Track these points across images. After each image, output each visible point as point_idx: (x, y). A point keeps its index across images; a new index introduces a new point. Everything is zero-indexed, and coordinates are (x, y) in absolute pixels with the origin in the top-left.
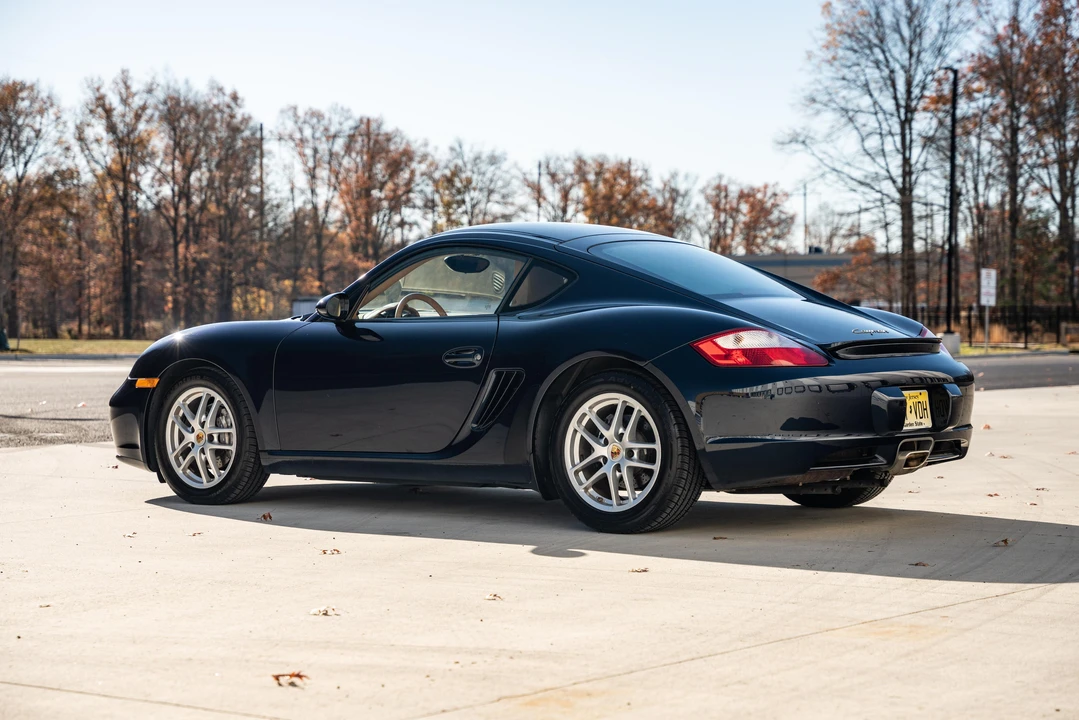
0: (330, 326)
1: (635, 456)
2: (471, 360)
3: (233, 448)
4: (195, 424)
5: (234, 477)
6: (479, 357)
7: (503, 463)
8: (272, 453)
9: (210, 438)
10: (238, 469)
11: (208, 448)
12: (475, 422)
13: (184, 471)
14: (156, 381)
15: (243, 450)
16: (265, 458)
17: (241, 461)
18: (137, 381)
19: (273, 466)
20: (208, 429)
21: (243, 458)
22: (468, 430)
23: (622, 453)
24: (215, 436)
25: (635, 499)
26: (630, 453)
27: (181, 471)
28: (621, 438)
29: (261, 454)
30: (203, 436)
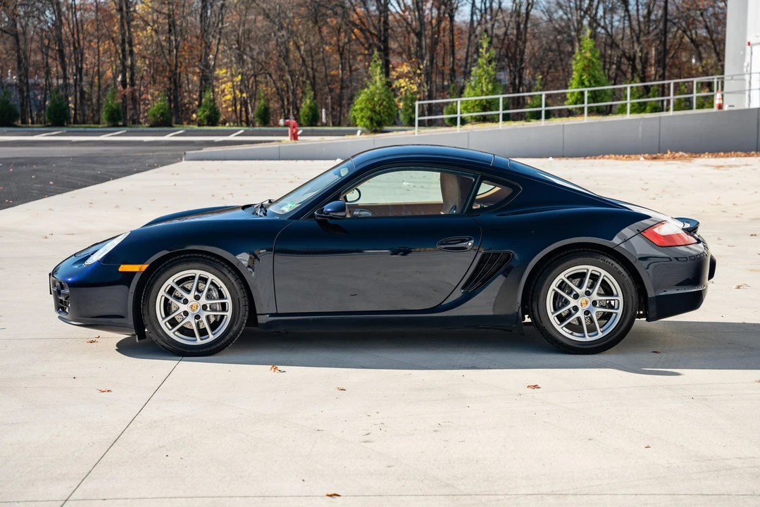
1: (598, 305)
2: (463, 245)
3: (228, 314)
4: (190, 297)
5: (231, 334)
6: (470, 244)
7: (491, 313)
9: (204, 307)
10: (235, 328)
11: (204, 315)
12: (463, 288)
13: (174, 333)
14: (145, 267)
15: (241, 314)
16: (262, 320)
17: (239, 323)
18: (119, 266)
19: (269, 325)
20: (203, 301)
21: (240, 320)
22: (458, 294)
23: (590, 303)
24: (208, 305)
25: (602, 332)
26: (594, 303)
27: (172, 334)
28: (588, 294)
29: (258, 316)
30: (197, 306)
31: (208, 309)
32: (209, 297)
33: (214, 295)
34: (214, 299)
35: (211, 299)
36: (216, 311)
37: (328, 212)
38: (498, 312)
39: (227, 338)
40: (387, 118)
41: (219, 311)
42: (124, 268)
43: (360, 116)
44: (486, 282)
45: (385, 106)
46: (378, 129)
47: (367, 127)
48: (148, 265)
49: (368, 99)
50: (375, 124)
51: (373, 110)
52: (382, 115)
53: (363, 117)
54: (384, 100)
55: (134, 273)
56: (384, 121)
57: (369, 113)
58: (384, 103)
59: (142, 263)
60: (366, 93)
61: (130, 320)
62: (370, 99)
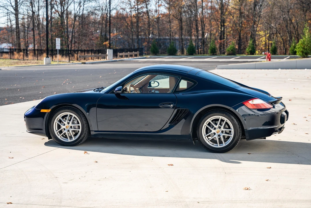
0: (114, 95)
1: (224, 133)
2: (169, 106)
3: (80, 130)
4: (66, 123)
5: (81, 138)
6: (172, 105)
7: (180, 134)
8: (95, 131)
9: (71, 127)
10: (82, 136)
11: (71, 130)
12: (170, 123)
13: (60, 137)
14: (50, 110)
15: (84, 131)
16: (93, 133)
17: (84, 134)
18: (41, 110)
19: (95, 135)
20: (71, 124)
21: (84, 133)
22: (167, 125)
23: (220, 132)
24: (73, 127)
25: (225, 144)
26: (222, 132)
27: (59, 137)
28: (219, 128)
29: (91, 132)
30: (68, 127)
31: (73, 128)
32: (73, 123)
33: (75, 122)
34: (75, 124)
35: (74, 124)
36: (76, 129)
38: (183, 134)
39: (79, 140)
40: (310, 52)
41: (77, 129)
42: (43, 111)
43: (298, 50)
44: (179, 121)
45: (309, 46)
46: (306, 56)
47: (301, 55)
49: (302, 43)
50: (304, 54)
51: (304, 48)
52: (307, 50)
53: (299, 51)
54: (309, 44)
55: (45, 113)
56: (309, 53)
57: (302, 49)
58: (309, 45)
59: (48, 109)
60: (301, 41)
61: (44, 131)
62: (303, 43)
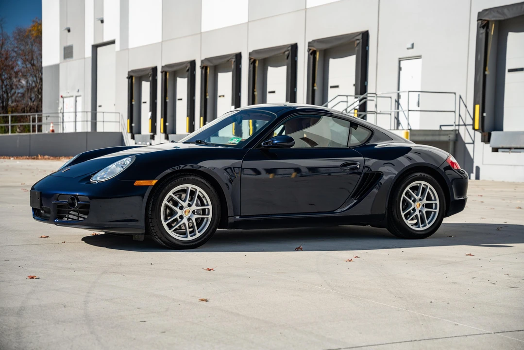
3: (210, 216)
4: (185, 204)
6: (358, 167)
9: (194, 212)
10: (214, 227)
11: (193, 217)
12: (353, 197)
14: (154, 182)
15: (217, 217)
16: (231, 220)
17: (216, 223)
18: (134, 182)
19: (235, 224)
20: (193, 207)
21: (216, 221)
22: (350, 200)
24: (196, 211)
25: (429, 224)
26: (424, 205)
27: (171, 232)
28: (420, 200)
29: (229, 218)
30: (189, 211)
31: (196, 213)
32: (196, 205)
33: (199, 203)
37: (276, 144)
38: (374, 212)
41: (202, 215)
42: (138, 183)
44: (366, 192)
48: (156, 181)
55: (148, 186)
59: (154, 179)
61: (142, 223)
